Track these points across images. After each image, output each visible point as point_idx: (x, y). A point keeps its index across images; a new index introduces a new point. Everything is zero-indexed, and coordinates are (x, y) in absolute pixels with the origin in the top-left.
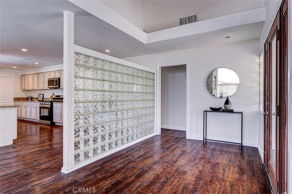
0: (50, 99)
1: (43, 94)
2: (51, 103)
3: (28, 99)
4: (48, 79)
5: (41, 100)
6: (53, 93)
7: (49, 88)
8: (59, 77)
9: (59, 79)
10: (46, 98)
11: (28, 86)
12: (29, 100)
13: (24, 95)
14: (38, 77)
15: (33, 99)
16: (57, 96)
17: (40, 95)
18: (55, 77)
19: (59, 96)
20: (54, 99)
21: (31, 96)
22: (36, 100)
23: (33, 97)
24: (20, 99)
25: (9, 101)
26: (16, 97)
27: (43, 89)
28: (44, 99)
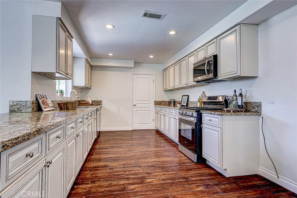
1: (188, 96)
2: (199, 112)
3: (170, 103)
4: (194, 64)
7: (195, 83)
8: (216, 54)
10: (192, 102)
11: (169, 84)
12: (171, 105)
14: (180, 67)
15: (175, 104)
16: (210, 98)
18: (206, 58)
20: (205, 103)
21: (173, 99)
22: (179, 105)
23: (176, 100)
24: (162, 103)
25: (150, 105)
26: (157, 101)
27: (186, 85)
28: (189, 103)
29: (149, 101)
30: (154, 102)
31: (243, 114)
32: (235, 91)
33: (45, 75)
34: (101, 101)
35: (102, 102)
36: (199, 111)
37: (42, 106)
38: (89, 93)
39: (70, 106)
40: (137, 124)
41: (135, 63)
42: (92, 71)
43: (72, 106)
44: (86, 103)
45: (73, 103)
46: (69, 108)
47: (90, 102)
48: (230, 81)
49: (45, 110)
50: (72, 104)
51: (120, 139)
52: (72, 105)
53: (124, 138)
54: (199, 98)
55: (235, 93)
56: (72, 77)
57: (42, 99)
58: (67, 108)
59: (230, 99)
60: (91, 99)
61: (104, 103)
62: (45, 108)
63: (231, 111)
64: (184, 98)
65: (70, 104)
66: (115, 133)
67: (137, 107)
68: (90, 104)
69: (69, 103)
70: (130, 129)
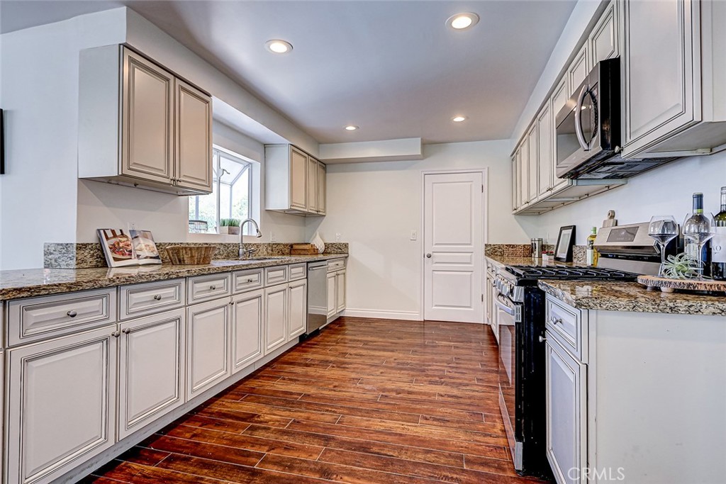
1: (574, 227)
3: (532, 251)
6: (612, 215)
16: (614, 235)
17: (563, 231)
20: (602, 252)
21: (538, 240)
25: (473, 256)
26: (492, 244)
27: (549, 193)
28: (576, 251)
29: (470, 244)
30: (484, 246)
31: (712, 309)
32: (699, 198)
33: (135, 185)
34: (346, 245)
35: (347, 247)
36: (535, 283)
37: (110, 255)
38: (321, 225)
39: (185, 256)
40: (436, 306)
41: (424, 144)
42: (327, 174)
43: (192, 256)
44: (305, 250)
45: (191, 249)
46: (184, 261)
47: (321, 248)
48: (697, 161)
49: (114, 264)
50: (189, 252)
51: (366, 343)
52: (191, 253)
53: (381, 340)
54: (592, 233)
55: (700, 206)
56: (209, 187)
57: (113, 241)
58: (180, 261)
59: (670, 235)
60: (323, 240)
61: (352, 251)
62: (116, 259)
63: (663, 289)
64: (564, 235)
65: (184, 252)
66: (373, 325)
67: (435, 260)
68: (321, 251)
69: (182, 248)
70: (416, 316)
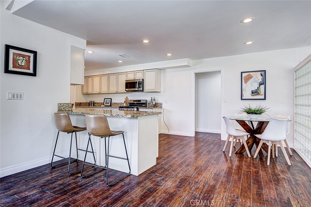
0: (125, 104)
1: (111, 99)
3: (90, 104)
4: (126, 80)
5: (109, 105)
6: (127, 97)
7: (126, 92)
8: (143, 78)
9: (143, 80)
10: (117, 103)
11: (93, 89)
12: (91, 106)
13: (83, 100)
14: (109, 79)
15: (95, 105)
16: (135, 101)
17: (105, 100)
18: (136, 79)
19: (140, 101)
21: (93, 101)
22: (102, 105)
23: (95, 102)
24: (82, 104)
26: (77, 102)
28: (113, 104)
